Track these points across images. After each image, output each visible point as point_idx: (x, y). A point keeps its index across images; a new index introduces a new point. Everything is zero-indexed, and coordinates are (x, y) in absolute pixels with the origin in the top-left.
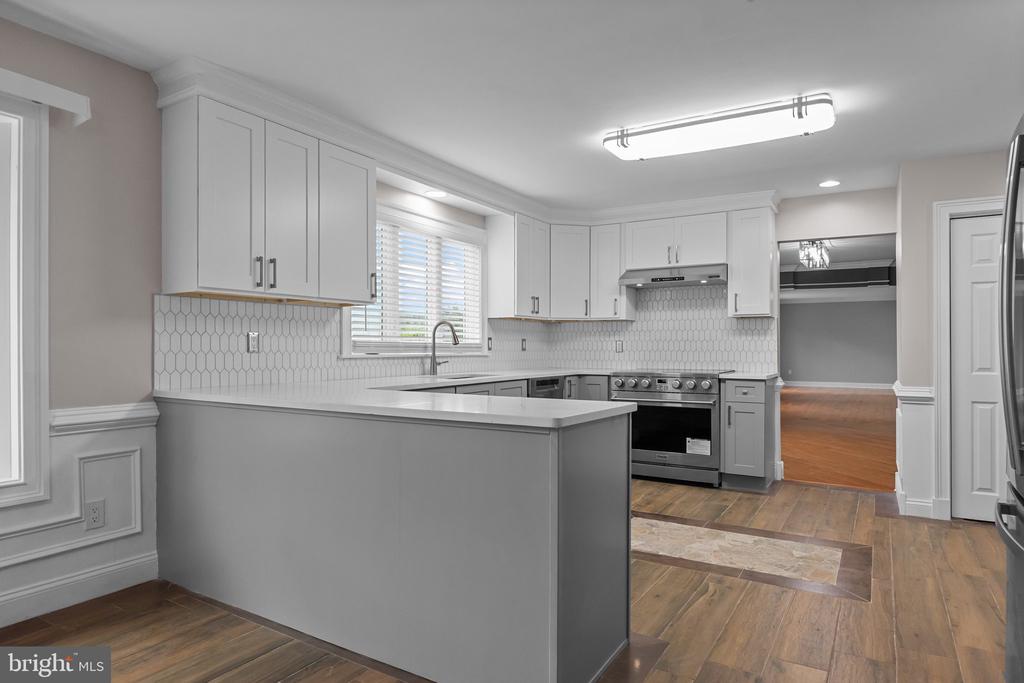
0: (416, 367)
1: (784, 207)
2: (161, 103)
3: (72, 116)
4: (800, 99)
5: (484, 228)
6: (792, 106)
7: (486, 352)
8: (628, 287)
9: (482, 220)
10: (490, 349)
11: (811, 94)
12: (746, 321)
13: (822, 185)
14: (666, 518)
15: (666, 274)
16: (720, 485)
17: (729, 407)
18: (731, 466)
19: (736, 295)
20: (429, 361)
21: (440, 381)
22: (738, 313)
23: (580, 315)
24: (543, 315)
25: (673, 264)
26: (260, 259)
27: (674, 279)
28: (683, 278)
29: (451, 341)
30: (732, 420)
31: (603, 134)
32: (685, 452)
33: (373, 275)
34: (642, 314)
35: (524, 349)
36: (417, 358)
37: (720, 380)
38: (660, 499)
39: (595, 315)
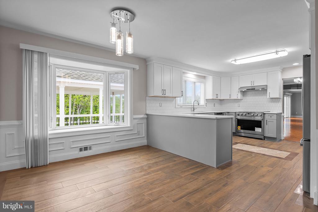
0: (190, 109)
1: (283, 70)
2: (147, 64)
3: (136, 69)
4: (277, 51)
5: (205, 79)
6: (275, 52)
7: (205, 106)
8: (241, 91)
9: (204, 77)
10: (206, 106)
11: (279, 49)
12: (273, 99)
13: (293, 64)
14: (247, 144)
15: (251, 88)
16: (264, 139)
17: (267, 120)
18: (267, 135)
19: (269, 93)
20: (193, 109)
21: (195, 113)
22: (270, 97)
23: (228, 98)
24: (219, 98)
25: (252, 85)
26: (163, 90)
27: (252, 89)
28: (255, 89)
29: (197, 104)
30: (267, 123)
31: (231, 60)
32: (255, 131)
33: (182, 91)
34: (245, 98)
35: (214, 106)
36: (190, 108)
37: (264, 114)
38: (247, 141)
39: (232, 98)
